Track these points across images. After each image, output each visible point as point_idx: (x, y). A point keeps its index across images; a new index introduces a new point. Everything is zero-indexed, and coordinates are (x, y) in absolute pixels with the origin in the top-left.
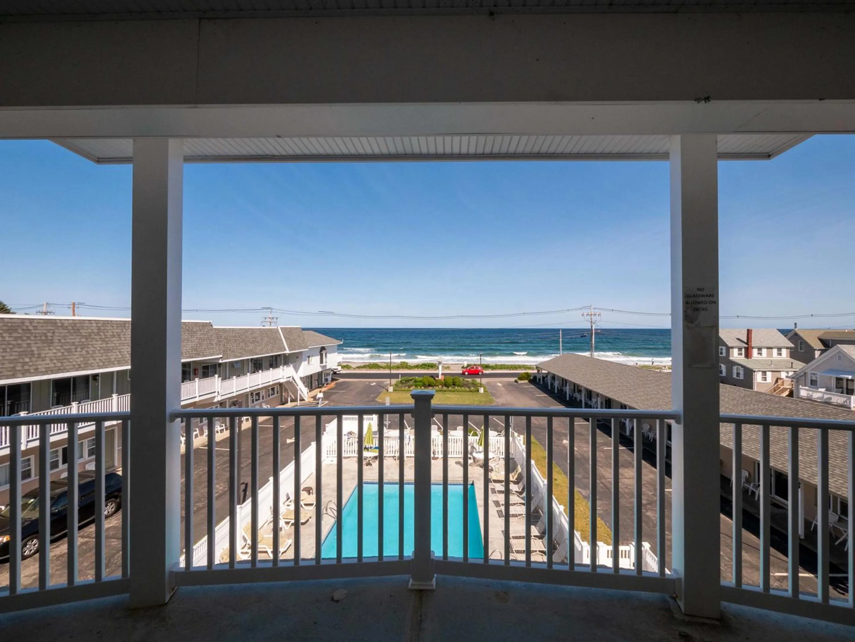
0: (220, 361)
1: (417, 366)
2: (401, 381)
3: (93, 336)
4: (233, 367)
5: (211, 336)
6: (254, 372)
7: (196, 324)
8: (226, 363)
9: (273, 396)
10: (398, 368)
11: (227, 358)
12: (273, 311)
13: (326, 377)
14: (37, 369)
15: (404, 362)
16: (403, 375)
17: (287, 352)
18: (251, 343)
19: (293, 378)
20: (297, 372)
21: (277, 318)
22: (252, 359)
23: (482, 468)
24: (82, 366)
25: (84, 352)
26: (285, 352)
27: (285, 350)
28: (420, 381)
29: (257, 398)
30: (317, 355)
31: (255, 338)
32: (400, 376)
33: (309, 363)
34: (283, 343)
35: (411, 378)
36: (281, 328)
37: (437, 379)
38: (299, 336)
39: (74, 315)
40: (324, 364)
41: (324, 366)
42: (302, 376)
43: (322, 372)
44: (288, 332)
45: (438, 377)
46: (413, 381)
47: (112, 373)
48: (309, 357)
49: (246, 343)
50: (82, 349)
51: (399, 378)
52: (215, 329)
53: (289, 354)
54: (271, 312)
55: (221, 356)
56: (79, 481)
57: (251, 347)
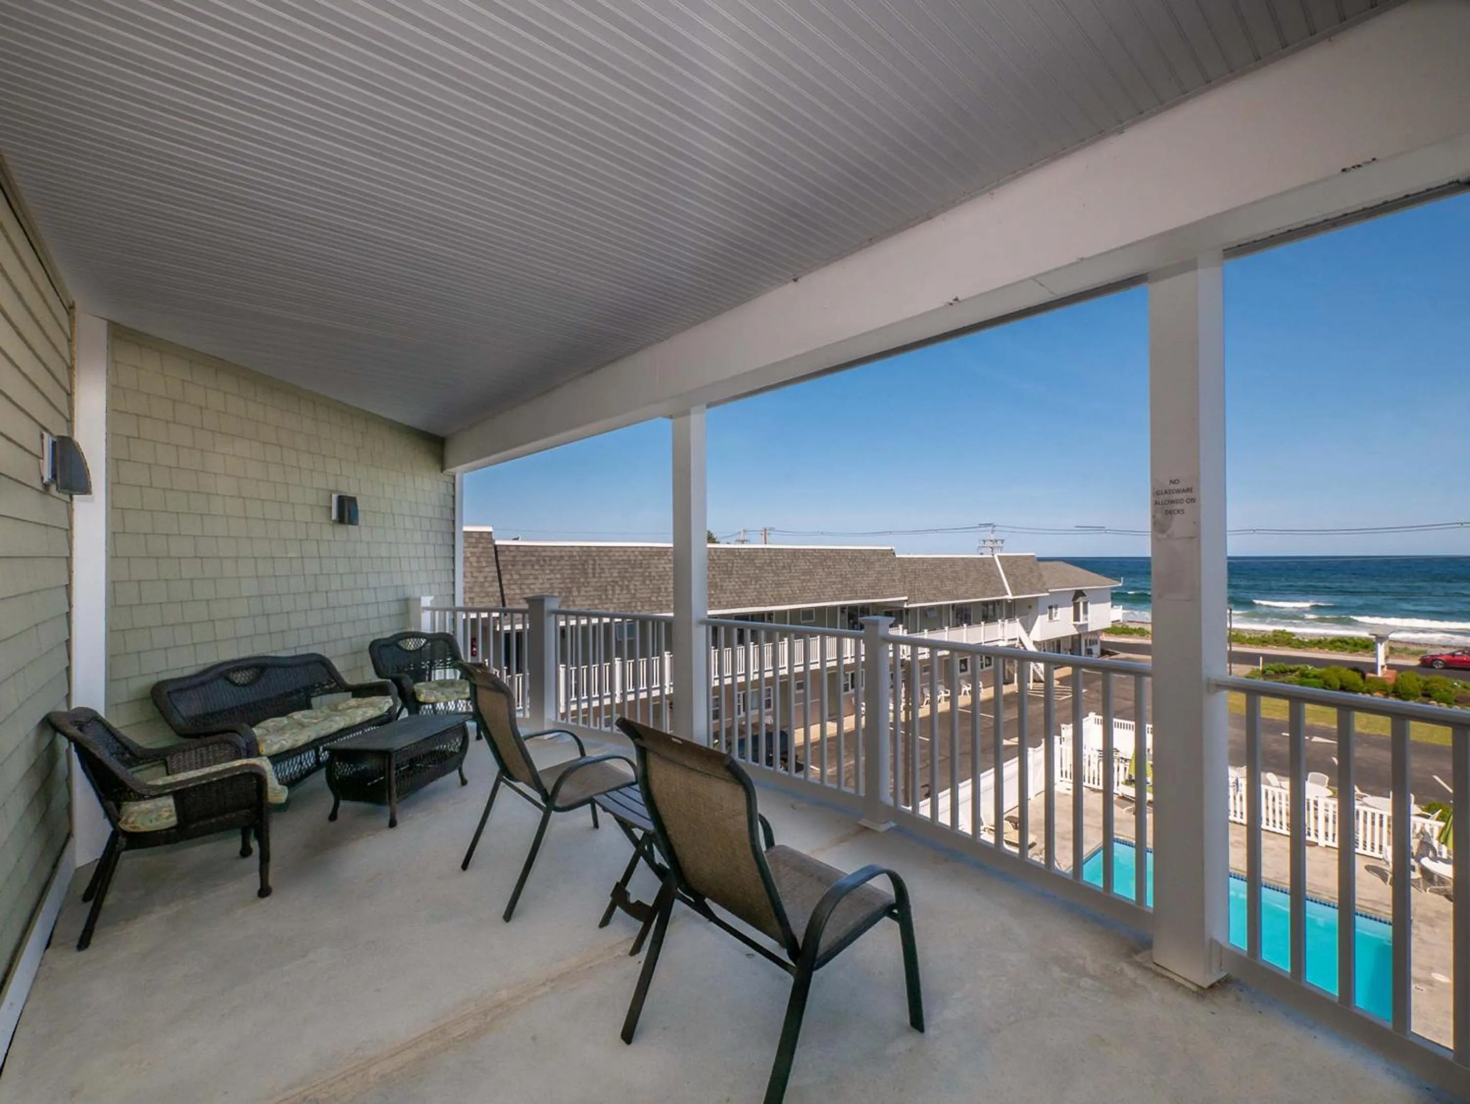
0: (905, 606)
1: (1320, 642)
2: (1264, 672)
3: (766, 568)
4: (926, 615)
5: (893, 569)
6: (957, 626)
7: (874, 552)
8: (916, 608)
9: (988, 668)
10: (1264, 642)
11: (915, 602)
12: (997, 528)
13: (1089, 647)
14: (719, 602)
15: (1283, 632)
16: (1268, 658)
17: (1010, 596)
18: (951, 580)
19: (1021, 642)
20: (1028, 633)
21: (1002, 541)
22: (953, 605)
23: (1450, 900)
24: (757, 601)
25: (758, 586)
26: (1006, 597)
27: (1007, 594)
28: (1315, 677)
29: (963, 668)
30: (1069, 606)
31: (956, 572)
32: (1261, 659)
33: (1051, 618)
34: (1002, 582)
35: (1292, 667)
36: (999, 557)
37: (1369, 675)
38: (1031, 571)
39: (766, 543)
40: (1082, 622)
41: (1081, 626)
42: (1038, 639)
43: (1080, 635)
44: (1010, 563)
45: (1374, 671)
46: (1297, 673)
47: (785, 612)
48: (1050, 608)
49: (942, 582)
50: (756, 582)
51: (1258, 664)
52: (899, 558)
53: (1014, 600)
54: (993, 531)
55: (906, 598)
56: (753, 732)
57: (949, 586)
